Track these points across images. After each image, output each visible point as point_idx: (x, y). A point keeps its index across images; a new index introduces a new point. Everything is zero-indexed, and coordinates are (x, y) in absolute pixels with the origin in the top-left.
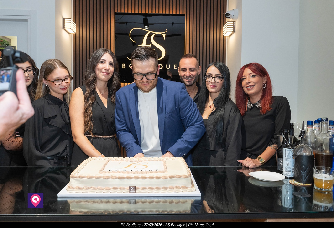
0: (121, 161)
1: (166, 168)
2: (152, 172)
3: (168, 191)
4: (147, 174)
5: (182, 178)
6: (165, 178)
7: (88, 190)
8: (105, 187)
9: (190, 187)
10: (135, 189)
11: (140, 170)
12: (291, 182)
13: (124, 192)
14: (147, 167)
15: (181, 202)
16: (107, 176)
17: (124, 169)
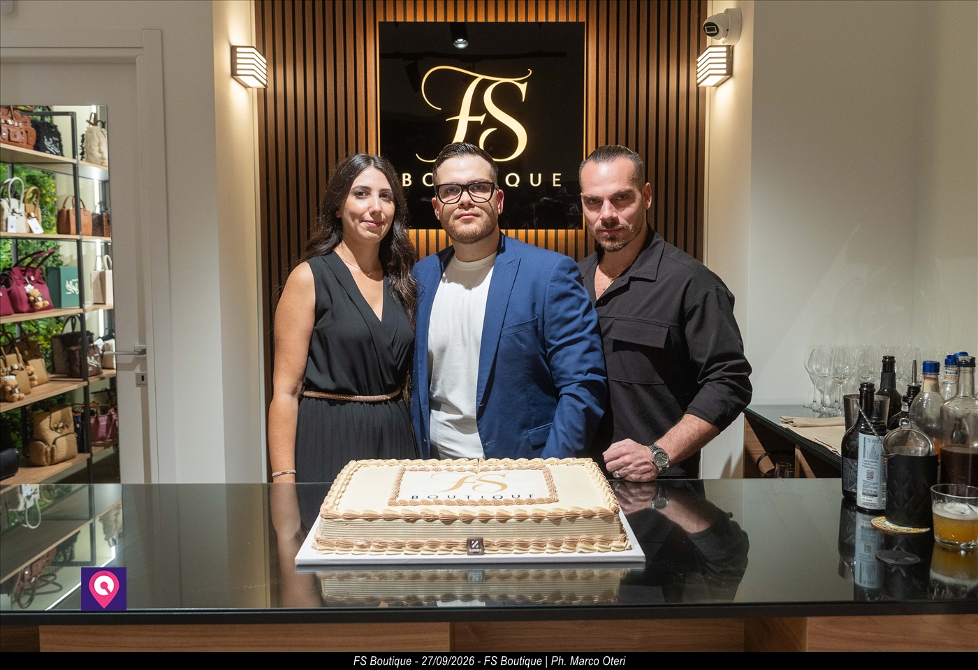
0: (436, 470)
1: (553, 490)
2: (520, 503)
3: (563, 550)
4: (509, 506)
5: (597, 517)
6: (556, 520)
7: (367, 549)
8: (408, 541)
9: (617, 540)
10: (481, 546)
11: (489, 498)
12: (876, 524)
13: (455, 552)
14: (504, 486)
16: (411, 513)
17: (448, 493)
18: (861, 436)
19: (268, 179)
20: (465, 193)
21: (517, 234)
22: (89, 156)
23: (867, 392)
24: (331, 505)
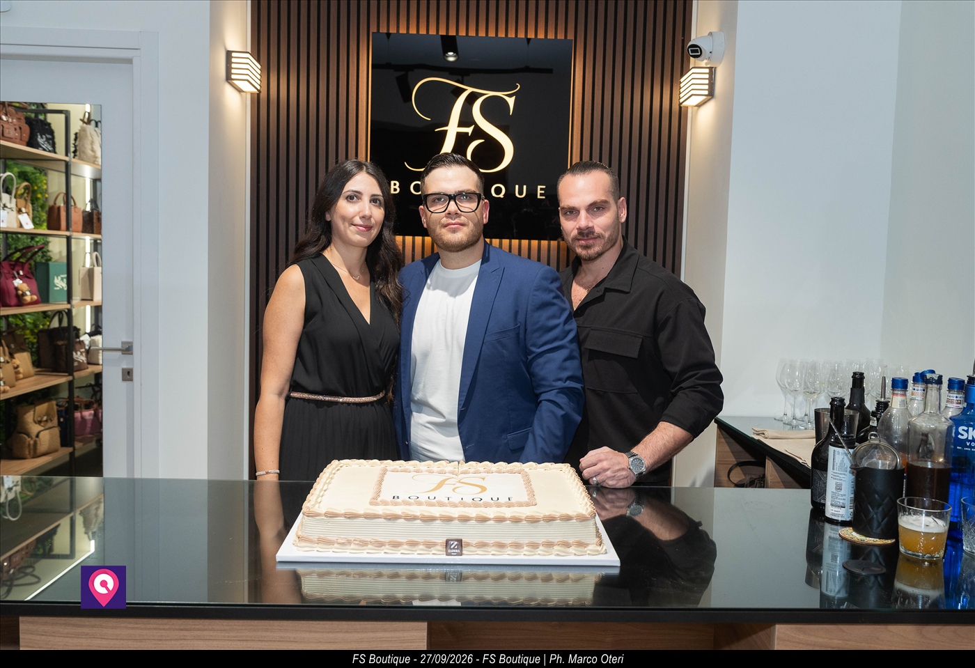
0: (417, 471)
1: (532, 493)
2: (499, 505)
3: (540, 552)
4: (488, 509)
5: (574, 521)
6: (533, 521)
7: (348, 547)
8: (388, 541)
9: (593, 544)
10: (460, 546)
11: (468, 500)
12: (844, 534)
13: (434, 552)
14: (483, 489)
15: (572, 580)
16: (392, 512)
17: (429, 494)
18: (831, 449)
19: (258, 182)
20: (452, 203)
21: (501, 244)
22: (82, 155)
23: (837, 407)
24: (313, 503)
